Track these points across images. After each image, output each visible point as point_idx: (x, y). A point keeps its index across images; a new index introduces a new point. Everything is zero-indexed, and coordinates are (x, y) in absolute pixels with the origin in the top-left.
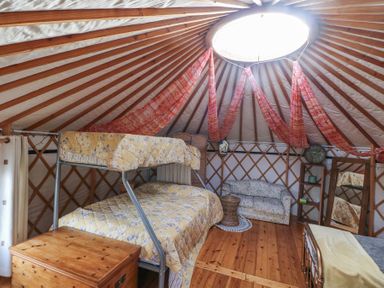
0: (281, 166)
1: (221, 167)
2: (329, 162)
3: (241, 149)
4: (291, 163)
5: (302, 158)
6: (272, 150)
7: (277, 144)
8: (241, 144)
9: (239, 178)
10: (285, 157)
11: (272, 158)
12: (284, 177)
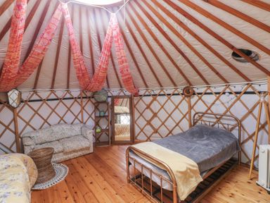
0: (76, 108)
1: (14, 120)
2: (110, 100)
3: (35, 97)
4: (84, 104)
5: (92, 99)
6: (68, 96)
7: (71, 90)
8: (35, 92)
9: (37, 127)
10: (79, 100)
11: (68, 103)
12: (80, 117)
